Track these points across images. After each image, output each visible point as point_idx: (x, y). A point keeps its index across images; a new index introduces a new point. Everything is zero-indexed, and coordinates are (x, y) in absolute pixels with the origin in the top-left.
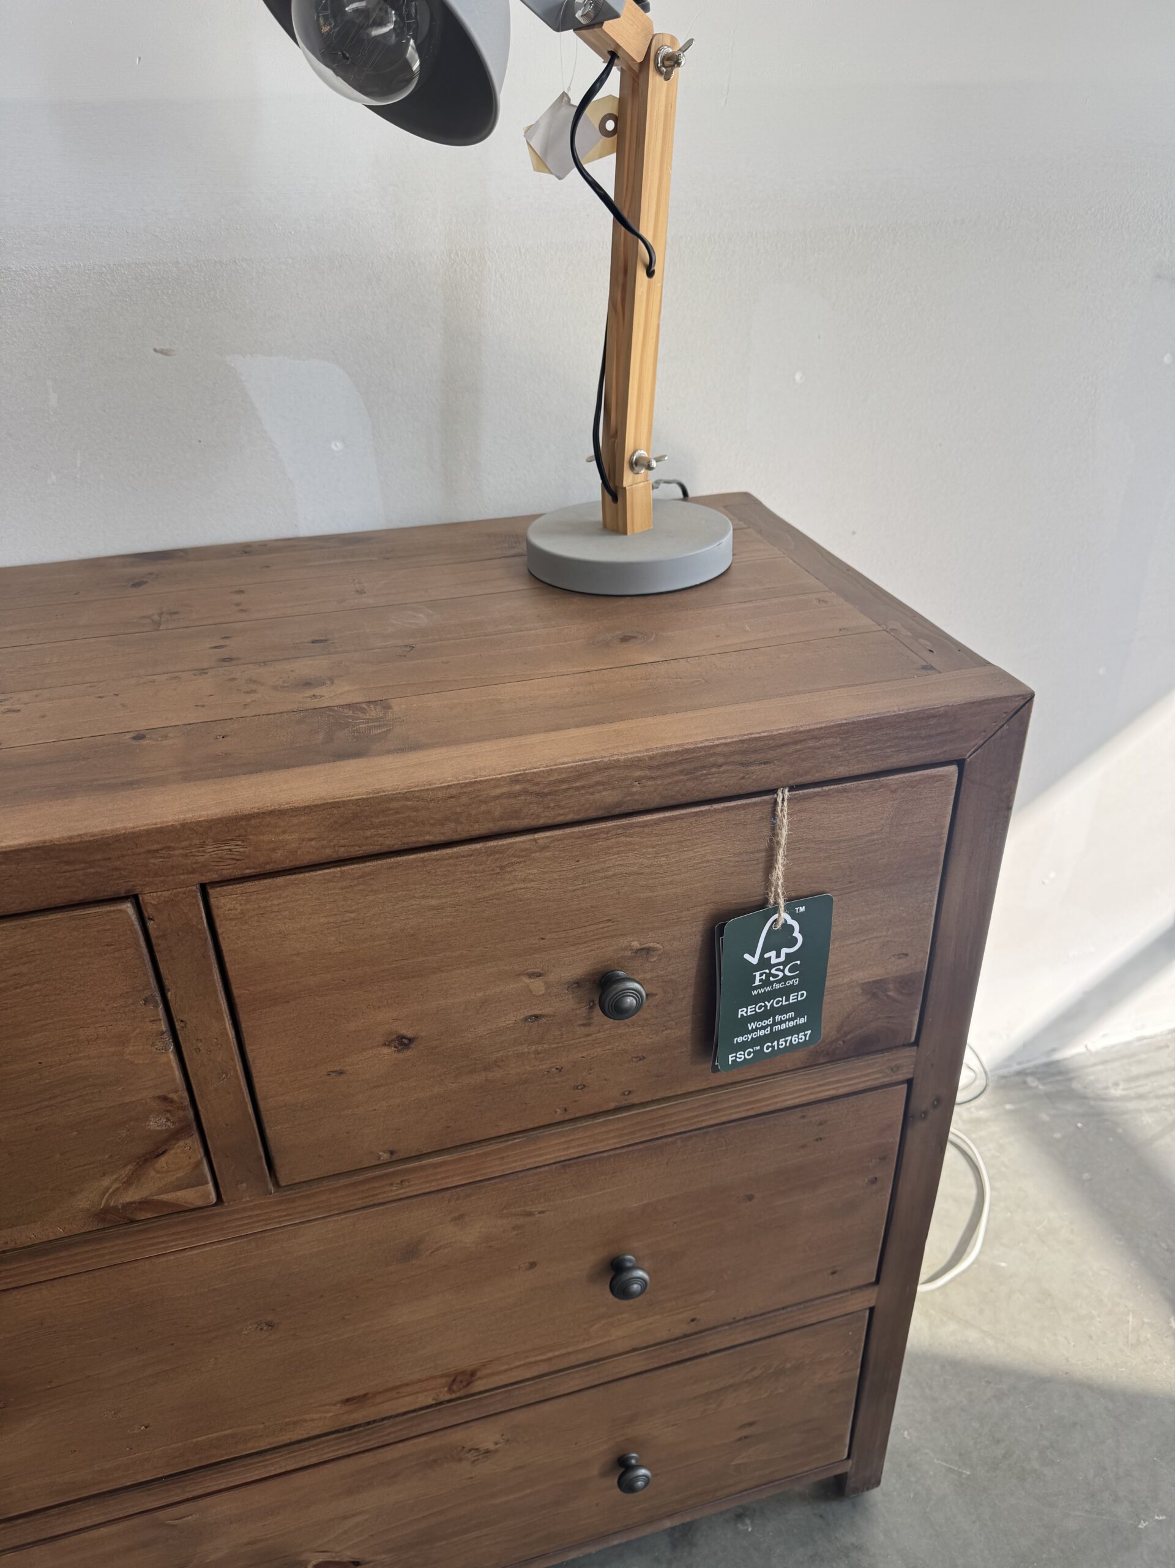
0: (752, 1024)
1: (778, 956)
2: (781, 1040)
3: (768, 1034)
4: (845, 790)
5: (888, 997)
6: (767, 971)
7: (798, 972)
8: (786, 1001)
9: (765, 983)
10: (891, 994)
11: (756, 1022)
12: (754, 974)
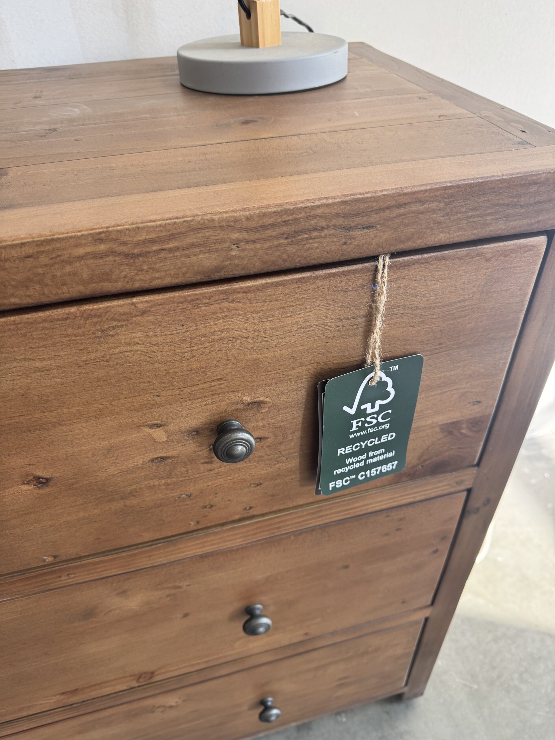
0: (349, 459)
1: (373, 407)
2: (372, 470)
3: (362, 466)
4: (443, 258)
5: (461, 433)
6: (363, 419)
7: (389, 419)
8: (378, 441)
9: (361, 428)
10: (464, 431)
11: (352, 458)
12: (352, 422)
